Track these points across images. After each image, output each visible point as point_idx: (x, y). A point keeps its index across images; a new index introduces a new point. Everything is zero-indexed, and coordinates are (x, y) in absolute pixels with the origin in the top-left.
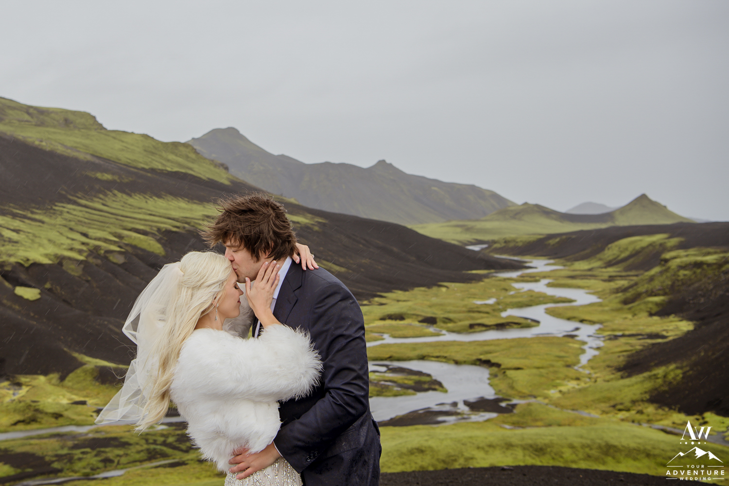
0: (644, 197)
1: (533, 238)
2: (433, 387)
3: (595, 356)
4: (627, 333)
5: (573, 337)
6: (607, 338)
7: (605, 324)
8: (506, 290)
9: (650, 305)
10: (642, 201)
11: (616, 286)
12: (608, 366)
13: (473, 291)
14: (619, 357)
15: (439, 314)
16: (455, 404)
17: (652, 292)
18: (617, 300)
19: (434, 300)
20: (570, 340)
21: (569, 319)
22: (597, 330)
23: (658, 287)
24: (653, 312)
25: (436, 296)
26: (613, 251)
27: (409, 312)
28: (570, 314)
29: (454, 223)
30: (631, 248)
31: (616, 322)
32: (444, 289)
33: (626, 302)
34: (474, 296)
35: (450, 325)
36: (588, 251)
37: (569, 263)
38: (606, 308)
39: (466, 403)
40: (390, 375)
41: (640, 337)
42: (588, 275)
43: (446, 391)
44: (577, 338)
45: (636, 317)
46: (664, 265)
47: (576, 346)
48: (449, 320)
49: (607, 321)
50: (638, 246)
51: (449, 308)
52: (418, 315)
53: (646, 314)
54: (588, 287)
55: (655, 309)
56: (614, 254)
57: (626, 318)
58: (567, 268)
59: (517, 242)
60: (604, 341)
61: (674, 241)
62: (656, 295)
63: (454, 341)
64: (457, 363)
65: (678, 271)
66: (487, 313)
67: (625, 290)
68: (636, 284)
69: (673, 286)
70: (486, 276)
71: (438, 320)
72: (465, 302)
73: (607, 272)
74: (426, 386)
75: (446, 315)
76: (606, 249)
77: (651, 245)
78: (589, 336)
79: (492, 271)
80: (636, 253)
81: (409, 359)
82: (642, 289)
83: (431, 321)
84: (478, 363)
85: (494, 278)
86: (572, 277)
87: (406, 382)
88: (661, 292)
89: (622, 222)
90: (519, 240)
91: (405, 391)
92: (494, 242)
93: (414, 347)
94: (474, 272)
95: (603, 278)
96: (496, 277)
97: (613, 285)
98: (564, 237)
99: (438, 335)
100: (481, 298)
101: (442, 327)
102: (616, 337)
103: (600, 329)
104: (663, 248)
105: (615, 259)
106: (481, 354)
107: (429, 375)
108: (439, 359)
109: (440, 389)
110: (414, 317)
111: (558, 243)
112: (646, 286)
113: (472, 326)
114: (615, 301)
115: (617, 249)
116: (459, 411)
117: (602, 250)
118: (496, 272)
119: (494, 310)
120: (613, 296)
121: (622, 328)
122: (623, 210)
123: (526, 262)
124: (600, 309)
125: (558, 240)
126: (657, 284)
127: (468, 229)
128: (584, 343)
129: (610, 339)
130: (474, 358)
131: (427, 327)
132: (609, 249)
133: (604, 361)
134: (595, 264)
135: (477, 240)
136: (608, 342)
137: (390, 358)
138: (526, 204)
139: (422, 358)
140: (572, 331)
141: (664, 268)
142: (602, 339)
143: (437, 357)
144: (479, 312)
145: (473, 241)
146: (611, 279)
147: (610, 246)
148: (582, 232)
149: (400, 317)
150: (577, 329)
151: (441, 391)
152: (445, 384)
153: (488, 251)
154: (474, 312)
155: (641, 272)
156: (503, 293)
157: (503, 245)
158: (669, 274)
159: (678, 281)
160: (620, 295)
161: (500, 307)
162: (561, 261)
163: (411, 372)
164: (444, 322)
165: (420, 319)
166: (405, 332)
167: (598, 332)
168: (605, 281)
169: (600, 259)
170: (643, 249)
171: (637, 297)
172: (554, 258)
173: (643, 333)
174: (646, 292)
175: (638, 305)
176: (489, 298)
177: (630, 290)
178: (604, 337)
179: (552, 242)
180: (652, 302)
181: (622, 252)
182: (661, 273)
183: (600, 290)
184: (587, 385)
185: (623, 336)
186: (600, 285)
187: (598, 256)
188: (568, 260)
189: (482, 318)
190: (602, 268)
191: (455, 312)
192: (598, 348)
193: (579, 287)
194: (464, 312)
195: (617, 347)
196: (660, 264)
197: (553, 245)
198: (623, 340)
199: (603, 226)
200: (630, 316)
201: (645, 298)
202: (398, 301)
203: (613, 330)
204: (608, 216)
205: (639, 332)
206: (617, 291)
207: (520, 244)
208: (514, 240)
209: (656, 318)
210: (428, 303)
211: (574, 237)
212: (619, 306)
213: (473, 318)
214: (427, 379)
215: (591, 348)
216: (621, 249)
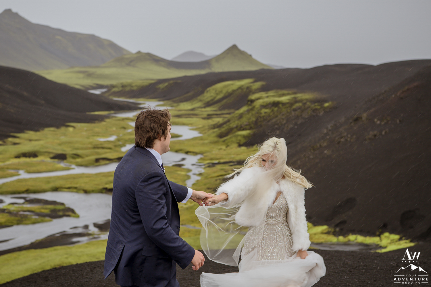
0: (234, 47)
1: (146, 83)
2: (67, 213)
3: (198, 181)
4: (222, 161)
5: (180, 166)
6: (207, 165)
7: (205, 155)
8: (124, 128)
9: (239, 138)
10: (234, 50)
11: (213, 123)
12: (208, 188)
13: (97, 130)
14: (216, 180)
15: (68, 150)
16: (86, 227)
17: (241, 127)
18: (215, 135)
19: (63, 139)
20: (178, 168)
21: (177, 151)
22: (199, 160)
23: (245, 123)
24: (242, 143)
25: (65, 135)
26: (210, 94)
27: (42, 150)
28: (177, 147)
29: (77, 69)
30: (224, 91)
31: (213, 152)
32: (71, 129)
33: (221, 136)
34: (98, 134)
35: (79, 160)
36: (190, 94)
37: (175, 105)
38: (206, 142)
39: (96, 225)
40: (28, 206)
41: (232, 164)
42: (191, 114)
43: (78, 217)
44: (184, 167)
45: (228, 148)
46: (250, 105)
47: (183, 173)
48: (77, 156)
49: (206, 152)
50: (230, 89)
51: (77, 145)
52: (49, 153)
53: (236, 145)
54: (191, 124)
55: (243, 141)
56: (211, 96)
57: (221, 149)
58: (174, 108)
59: (132, 87)
60: (205, 168)
61: (258, 85)
62: (243, 130)
63: (83, 174)
64: (86, 192)
65: (261, 109)
66: (110, 148)
67: (219, 126)
68: (229, 121)
69: (256, 122)
70: (107, 117)
71: (68, 156)
72: (91, 140)
73: (206, 111)
74: (61, 213)
75: (75, 152)
76: (206, 92)
77: (240, 88)
78: (193, 165)
79: (112, 112)
80: (228, 95)
81: (44, 191)
82: (233, 125)
83: (62, 157)
84: (104, 191)
85: (114, 118)
86: (179, 116)
87: (43, 211)
88: (248, 127)
89: (218, 68)
90: (134, 85)
91: (43, 218)
92: (113, 86)
93: (48, 180)
94: (97, 113)
95: (203, 116)
96: (115, 117)
97: (211, 122)
98: (171, 82)
99: (68, 169)
100: (104, 136)
101: (71, 162)
102: (214, 165)
103: (201, 159)
104: (249, 91)
105: (212, 100)
106: (106, 184)
107: (63, 204)
108: (71, 190)
109: (73, 215)
110: (46, 154)
111: (166, 87)
112: (237, 122)
113: (97, 160)
114: (212, 135)
115: (214, 91)
116: (90, 232)
117: (202, 92)
118: (115, 113)
119: (115, 146)
120: (211, 131)
121: (218, 157)
122: (218, 58)
123: (140, 104)
124: (201, 142)
125: (166, 84)
126: (244, 121)
127: (89, 75)
128: (189, 170)
129: (209, 167)
130: (101, 187)
131: (59, 163)
132: (207, 92)
133: (205, 184)
134: (197, 104)
135: (97, 84)
136: (208, 169)
137: (28, 191)
138: (139, 52)
139: (56, 189)
140: (180, 161)
141: (250, 107)
142: (203, 167)
143: (69, 188)
144: (103, 148)
145: (95, 86)
146: (209, 117)
147: (208, 89)
148: (185, 77)
149: (34, 155)
150: (183, 159)
151: (74, 217)
152: (77, 211)
153: (107, 95)
154: (98, 148)
155: (232, 111)
156: (122, 132)
157: (121, 89)
158: (254, 112)
159: (260, 117)
160: (216, 130)
161: (120, 143)
162: (169, 102)
163: (46, 202)
164: (73, 158)
165: (52, 155)
166: (39, 168)
167: (200, 161)
168: (204, 119)
169: (201, 101)
170: (234, 91)
171: (230, 131)
172: (163, 100)
173: (234, 160)
174: (237, 127)
175: (230, 138)
176: (111, 135)
177: (225, 126)
178: (204, 165)
179: (161, 86)
180: (241, 135)
181: (217, 94)
182: (248, 111)
183: (200, 126)
184: (193, 204)
185: (219, 163)
186: (201, 123)
187: (199, 98)
188: (175, 102)
189: (106, 153)
190: (202, 108)
191: (82, 149)
192: (200, 174)
193: (184, 124)
194: (90, 148)
195: (215, 172)
196: (247, 104)
197: (163, 89)
198: (219, 167)
199: (203, 72)
200: (224, 147)
201: (235, 132)
202: (30, 140)
203: (211, 159)
204: (207, 63)
205: (231, 160)
206: (215, 126)
207: (135, 88)
208: (130, 85)
209: (243, 148)
210: (58, 141)
211: (179, 81)
212: (216, 139)
213: (98, 153)
214: (61, 207)
215: (194, 174)
216: (217, 92)
